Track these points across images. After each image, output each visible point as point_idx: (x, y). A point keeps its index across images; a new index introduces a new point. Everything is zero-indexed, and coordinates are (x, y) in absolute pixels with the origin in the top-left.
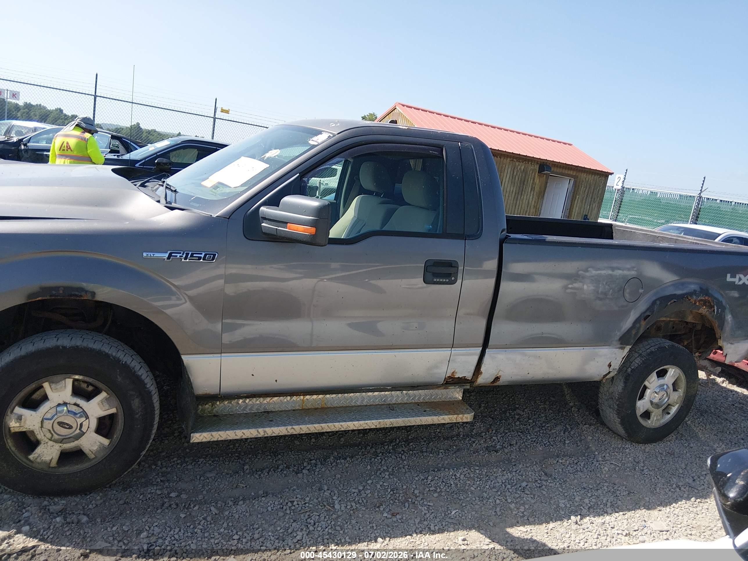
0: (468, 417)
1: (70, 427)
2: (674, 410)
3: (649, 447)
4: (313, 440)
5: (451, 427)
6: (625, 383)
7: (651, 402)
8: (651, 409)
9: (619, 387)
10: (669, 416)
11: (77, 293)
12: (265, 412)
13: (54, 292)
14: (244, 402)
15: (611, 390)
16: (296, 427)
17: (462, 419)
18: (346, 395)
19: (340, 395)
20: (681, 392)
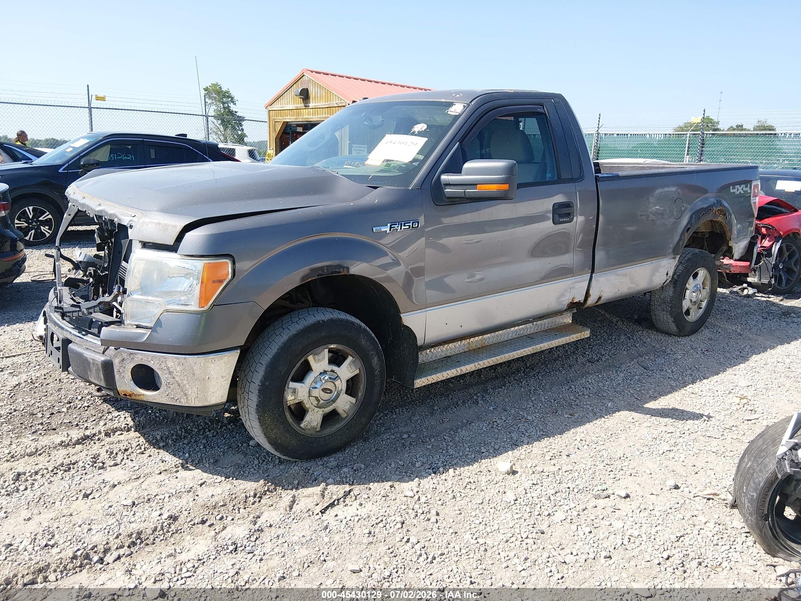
0: (587, 334)
1: (331, 391)
2: (704, 304)
3: (693, 337)
4: (462, 381)
5: (550, 352)
6: (674, 287)
7: (691, 300)
8: (691, 306)
9: (670, 292)
10: (702, 310)
11: (337, 270)
12: (446, 357)
13: (320, 272)
14: (430, 351)
15: (662, 296)
16: (480, 362)
17: (584, 335)
18: (497, 333)
19: (493, 334)
20: (708, 288)
